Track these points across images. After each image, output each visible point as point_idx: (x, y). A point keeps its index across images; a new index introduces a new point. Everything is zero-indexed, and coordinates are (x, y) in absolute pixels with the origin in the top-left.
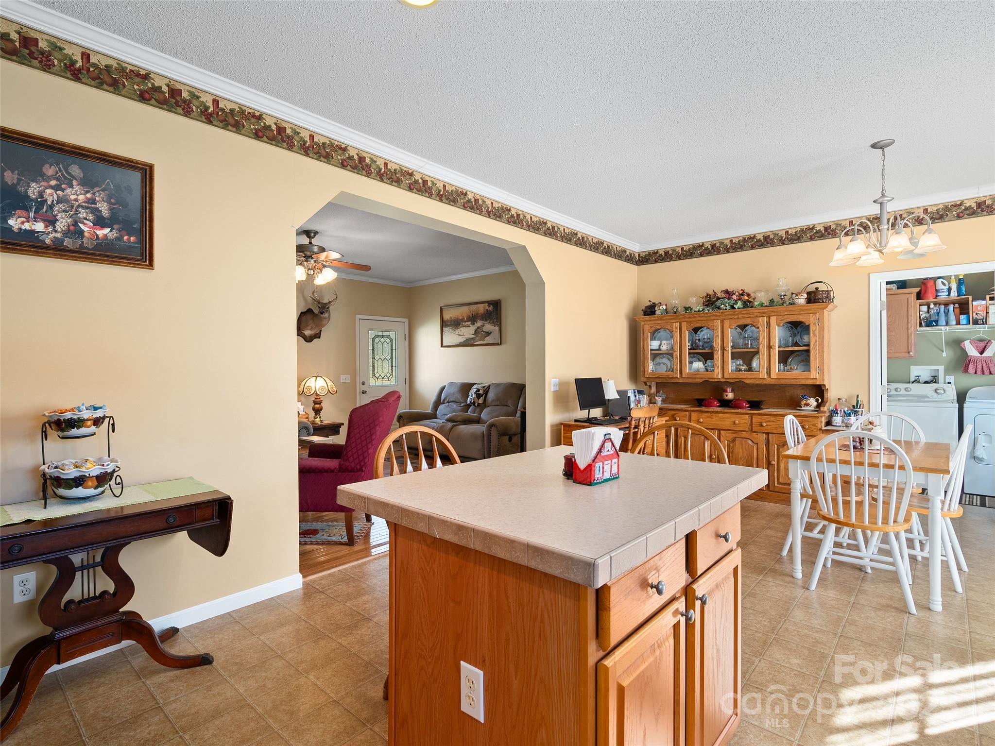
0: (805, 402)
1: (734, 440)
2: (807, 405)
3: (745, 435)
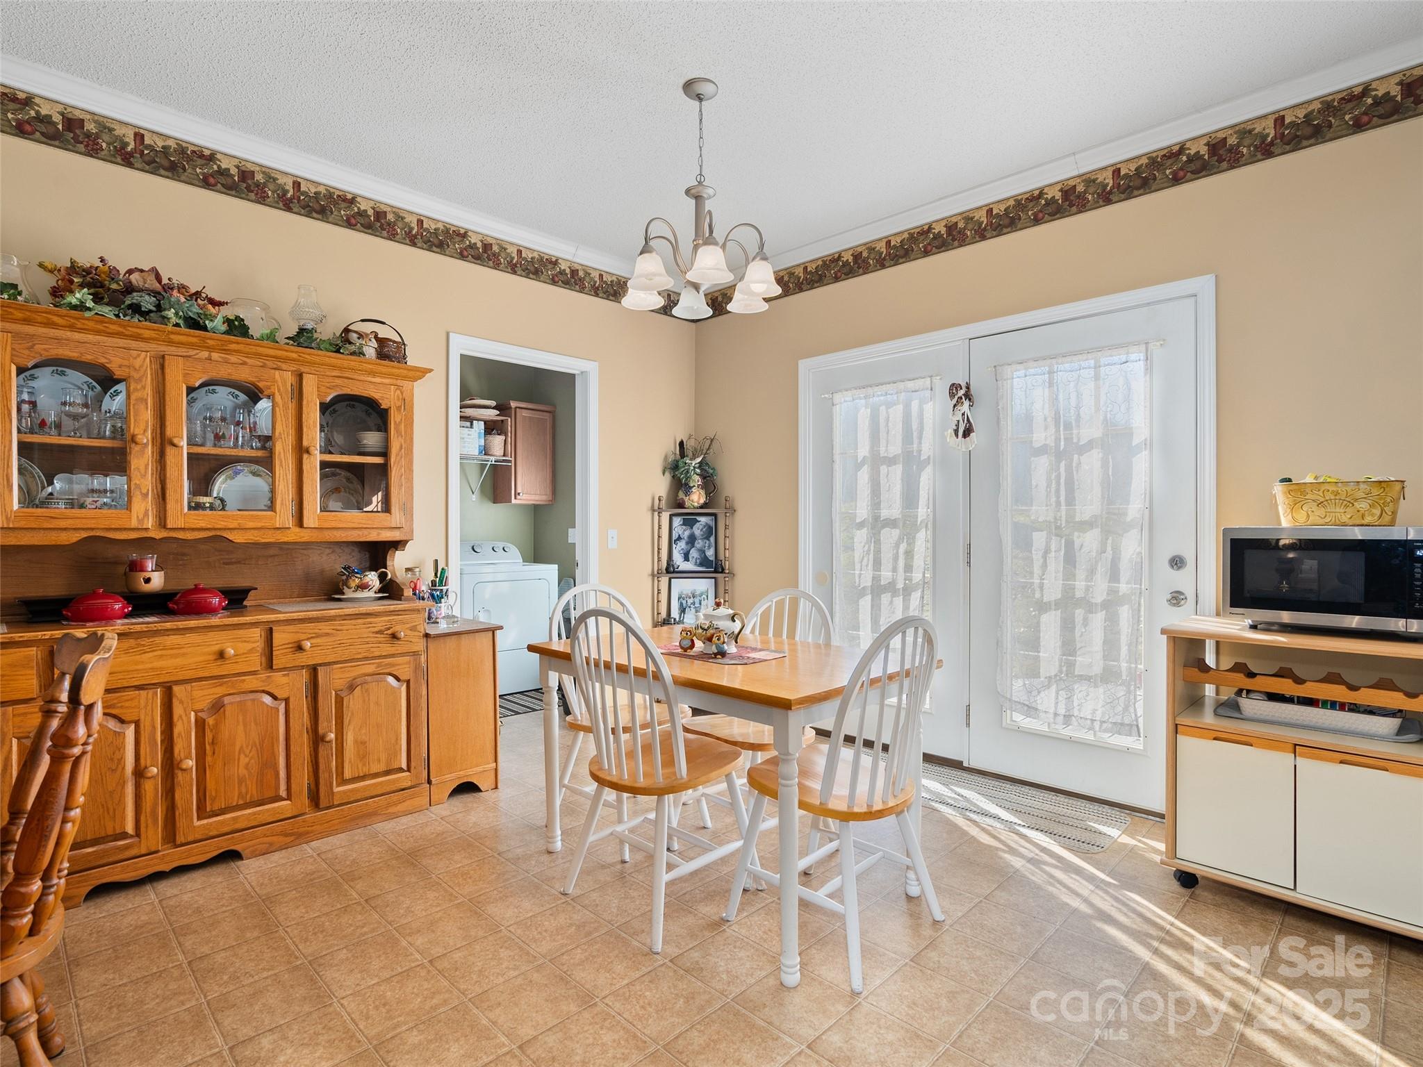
0: (357, 581)
1: (217, 707)
2: (363, 587)
3: (251, 683)
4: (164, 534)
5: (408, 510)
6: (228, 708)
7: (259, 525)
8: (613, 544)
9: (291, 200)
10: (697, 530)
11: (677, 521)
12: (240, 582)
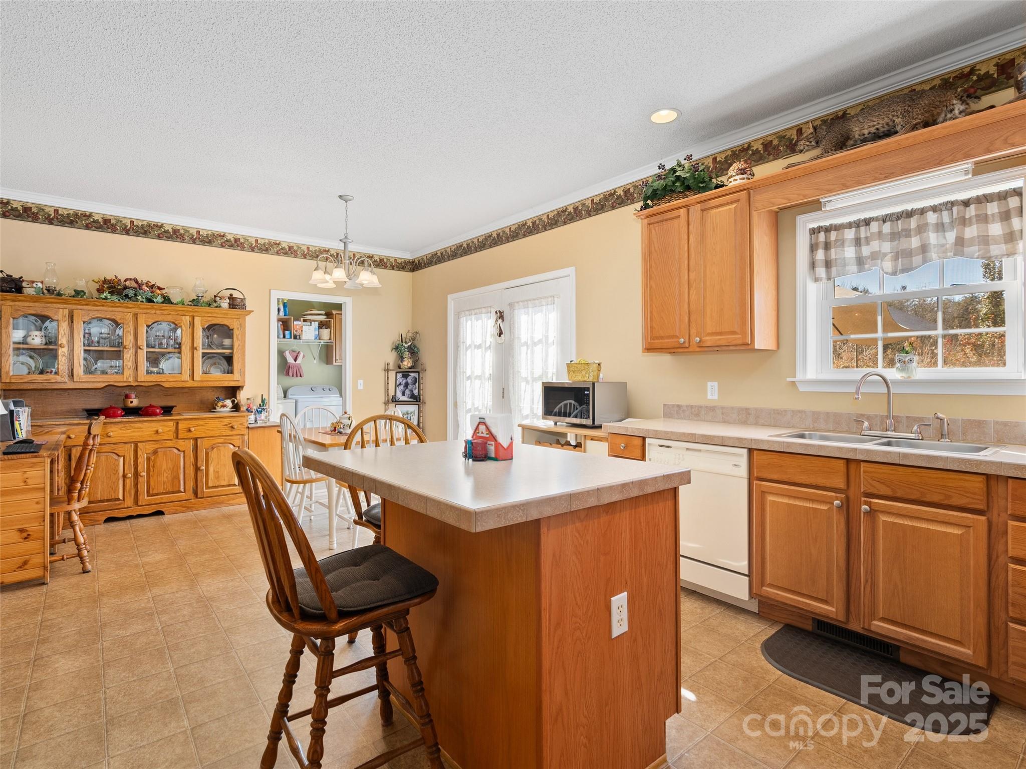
0: (221, 404)
1: (155, 452)
2: (224, 406)
3: (169, 444)
4: (137, 384)
5: (243, 373)
6: (159, 453)
7: (175, 380)
8: (360, 387)
9: (195, 239)
10: (409, 380)
11: (399, 375)
12: (170, 404)
